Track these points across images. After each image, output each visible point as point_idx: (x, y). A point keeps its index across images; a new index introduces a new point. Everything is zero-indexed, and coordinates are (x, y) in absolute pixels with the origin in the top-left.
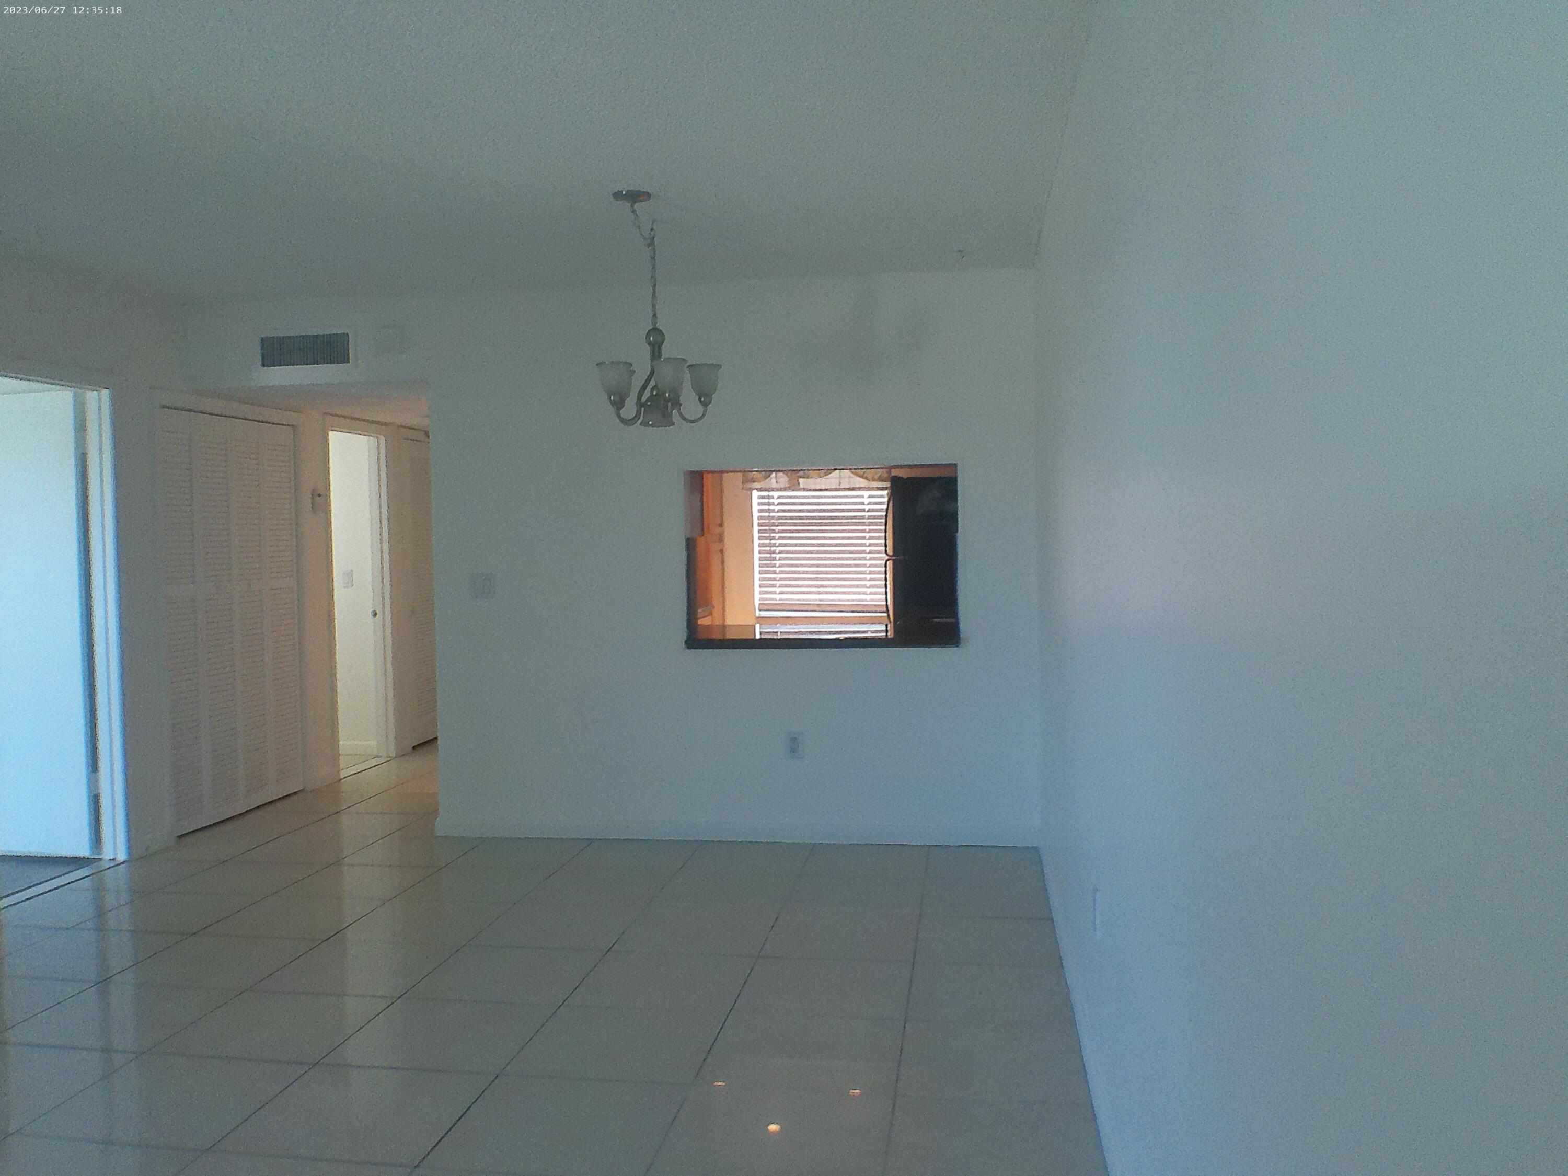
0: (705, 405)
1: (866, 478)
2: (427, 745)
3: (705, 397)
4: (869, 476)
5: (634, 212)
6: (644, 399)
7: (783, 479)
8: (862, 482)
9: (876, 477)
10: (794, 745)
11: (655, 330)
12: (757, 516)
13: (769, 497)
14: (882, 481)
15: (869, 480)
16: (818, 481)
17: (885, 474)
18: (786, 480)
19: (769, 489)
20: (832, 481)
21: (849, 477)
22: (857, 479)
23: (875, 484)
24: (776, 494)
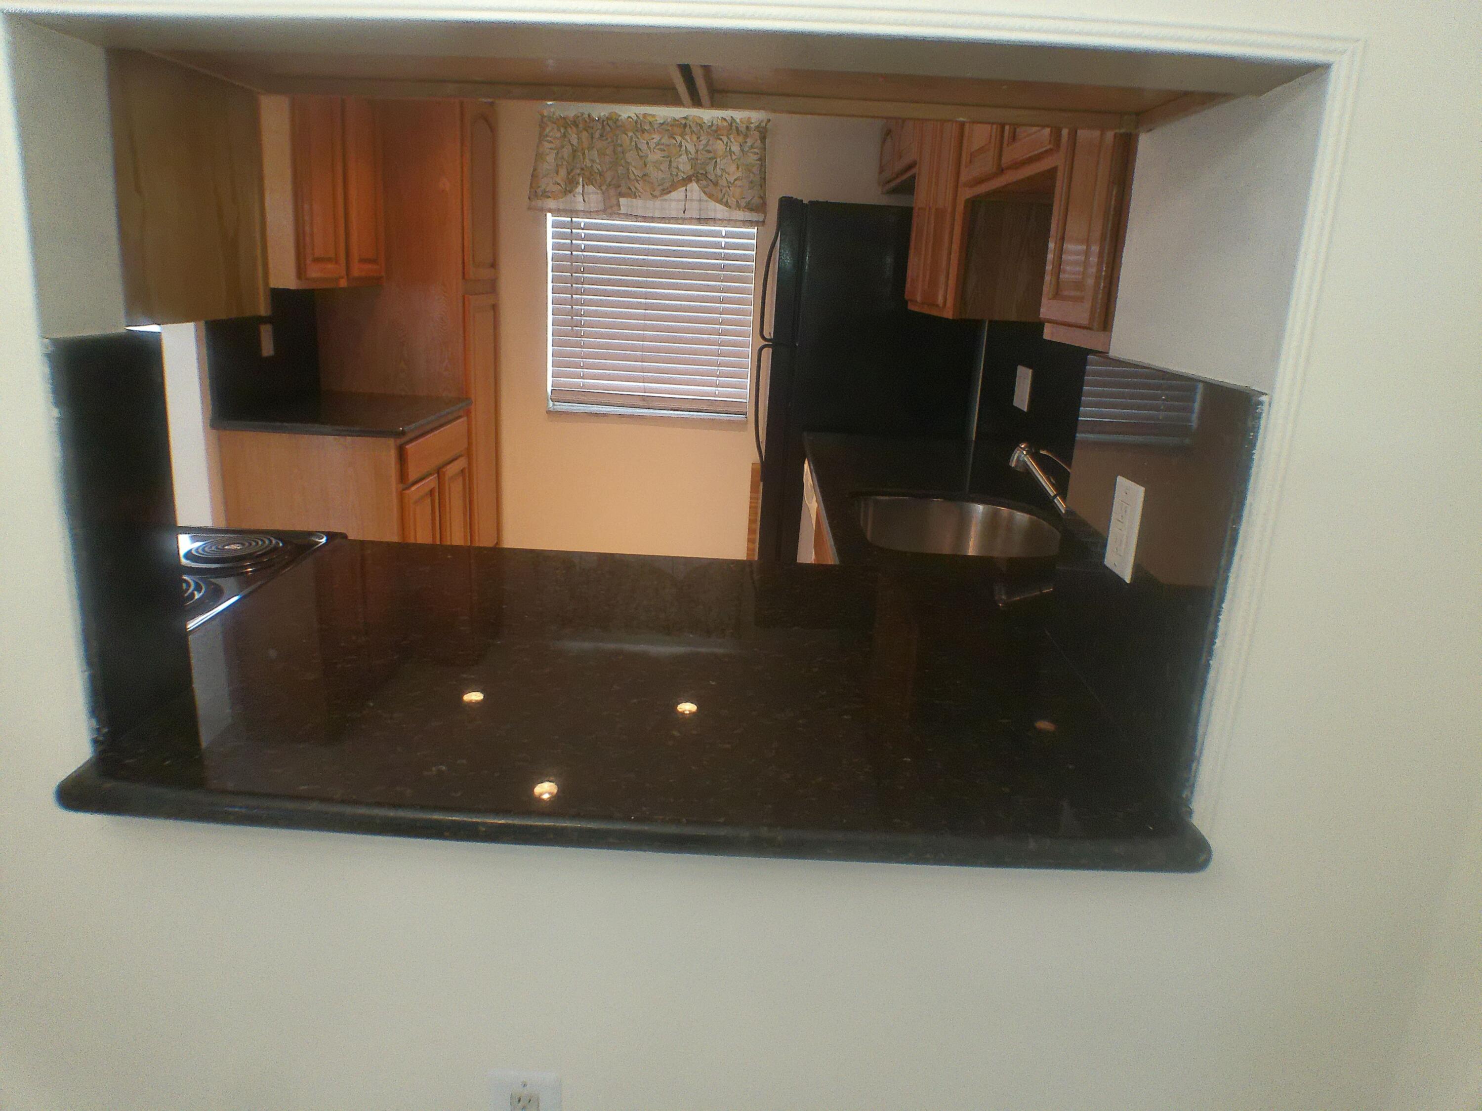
1: (727, 205)
4: (732, 201)
7: (594, 195)
8: (718, 210)
9: (742, 203)
12: (553, 255)
13: (572, 225)
14: (751, 210)
15: (730, 207)
16: (650, 203)
17: (756, 198)
18: (600, 197)
19: (572, 213)
20: (674, 205)
21: (700, 200)
22: (712, 204)
23: (740, 215)
24: (582, 221)
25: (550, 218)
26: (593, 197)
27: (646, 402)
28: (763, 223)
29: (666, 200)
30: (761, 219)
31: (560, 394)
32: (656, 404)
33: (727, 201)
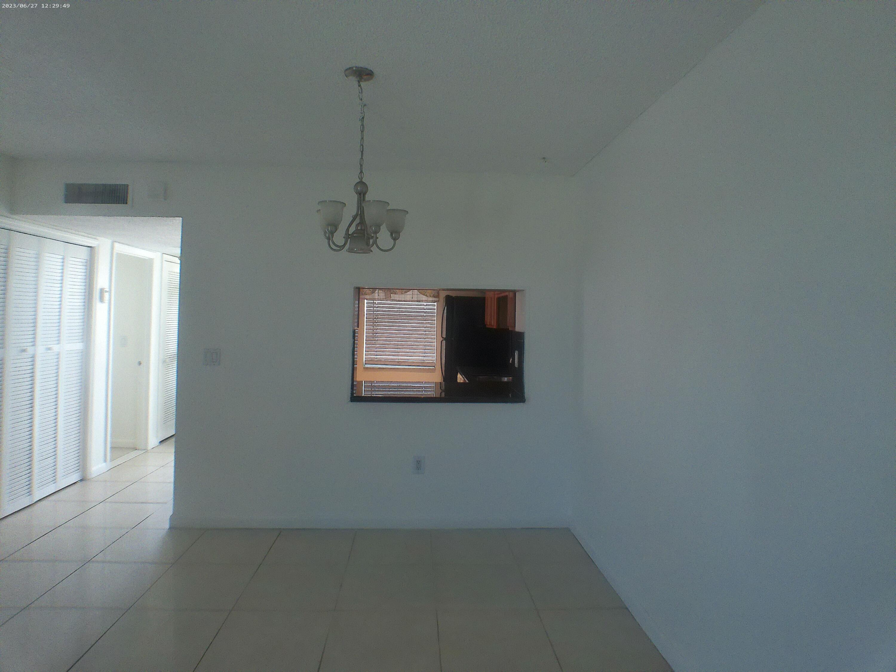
0: (395, 239)
1: (426, 296)
2: (163, 442)
3: (395, 234)
4: (428, 295)
5: (360, 86)
6: (350, 233)
7: (382, 294)
8: (424, 298)
9: (432, 295)
10: (419, 465)
11: (361, 183)
12: (366, 313)
13: (374, 303)
14: (435, 297)
15: (427, 296)
16: (401, 296)
17: (436, 293)
18: (384, 294)
19: (374, 299)
20: (408, 296)
21: (417, 294)
22: (422, 295)
23: (431, 299)
24: (377, 302)
25: (366, 301)
26: (381, 294)
27: (399, 363)
28: (439, 301)
29: (406, 294)
30: (438, 300)
31: (368, 362)
32: (402, 364)
33: (426, 295)
